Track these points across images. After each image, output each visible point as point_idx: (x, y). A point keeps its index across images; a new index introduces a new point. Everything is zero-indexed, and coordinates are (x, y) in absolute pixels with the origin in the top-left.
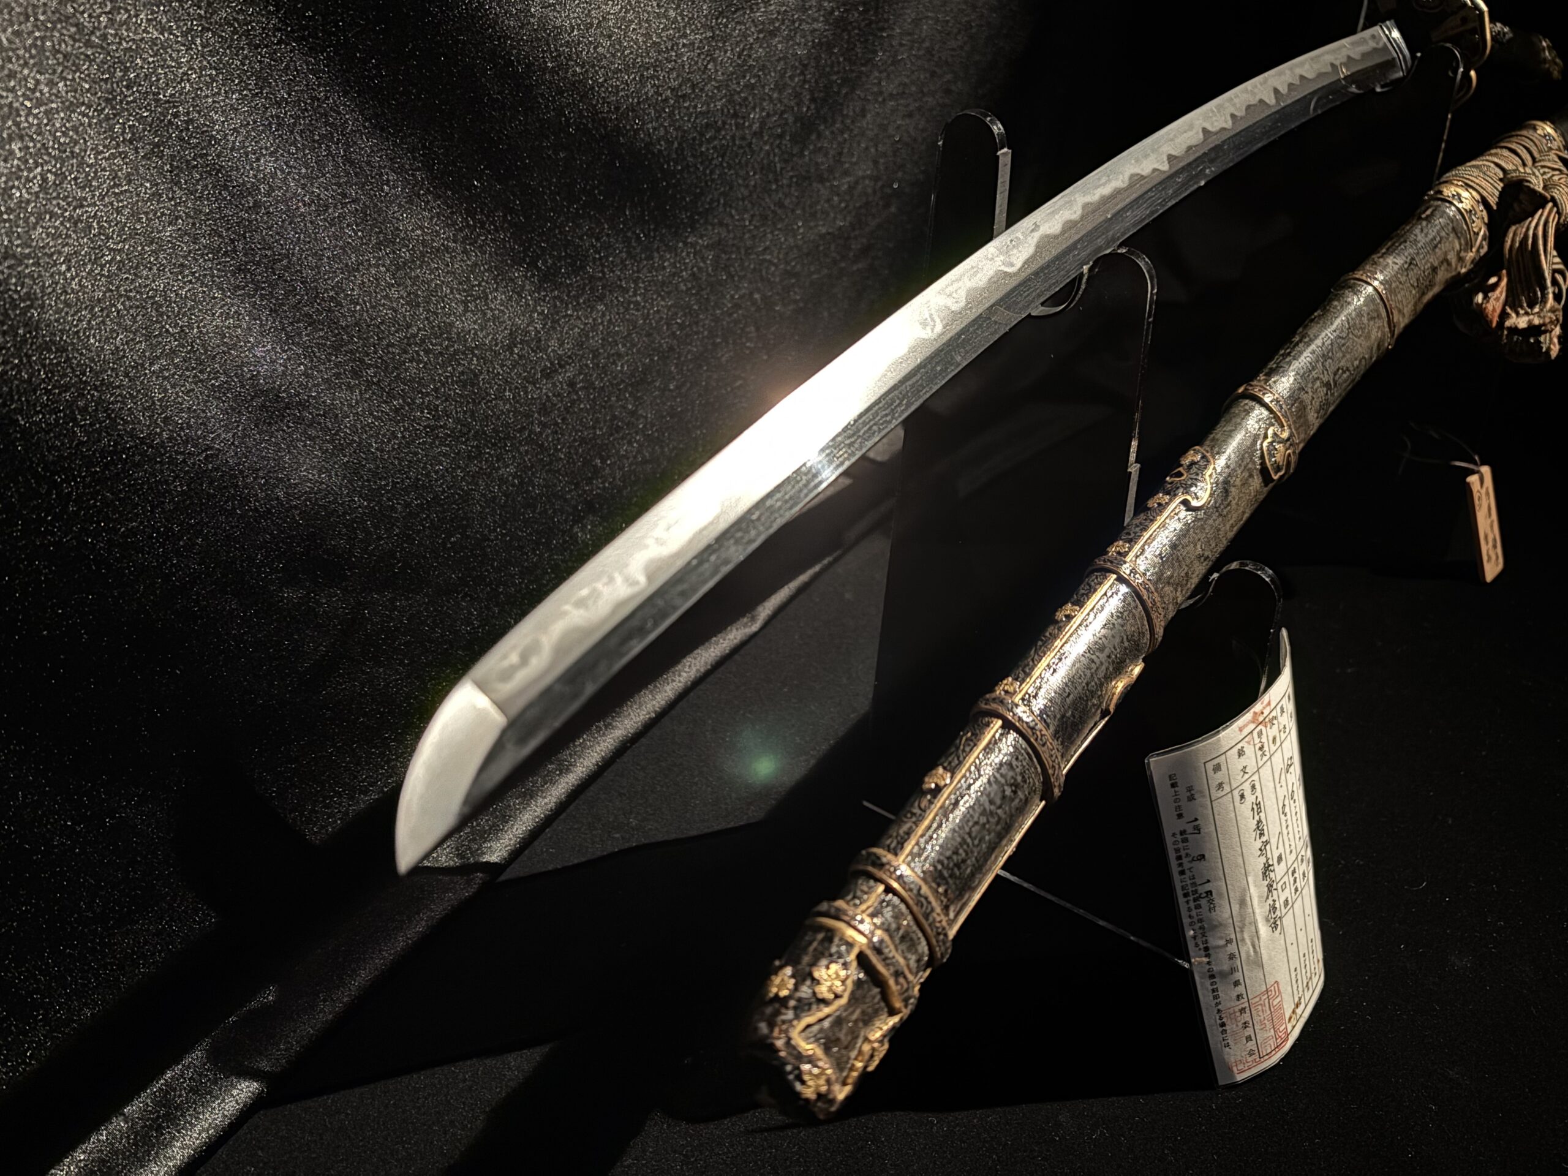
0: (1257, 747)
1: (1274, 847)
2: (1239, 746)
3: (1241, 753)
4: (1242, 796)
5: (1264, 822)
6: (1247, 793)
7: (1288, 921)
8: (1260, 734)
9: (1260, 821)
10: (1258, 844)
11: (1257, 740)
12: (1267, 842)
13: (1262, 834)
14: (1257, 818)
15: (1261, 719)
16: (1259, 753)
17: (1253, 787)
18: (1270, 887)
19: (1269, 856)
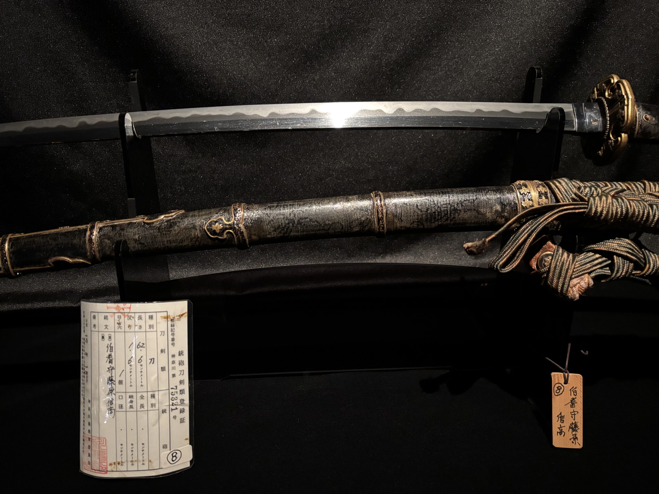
0: (117, 322)
1: (118, 375)
2: (106, 314)
3: (106, 318)
4: (103, 337)
5: (113, 357)
6: (106, 337)
7: (120, 415)
8: (119, 317)
9: (110, 356)
10: (108, 365)
11: (116, 318)
12: (113, 368)
13: (111, 362)
14: (109, 353)
15: (122, 311)
16: (117, 325)
17: (110, 337)
18: (111, 391)
19: (113, 375)
